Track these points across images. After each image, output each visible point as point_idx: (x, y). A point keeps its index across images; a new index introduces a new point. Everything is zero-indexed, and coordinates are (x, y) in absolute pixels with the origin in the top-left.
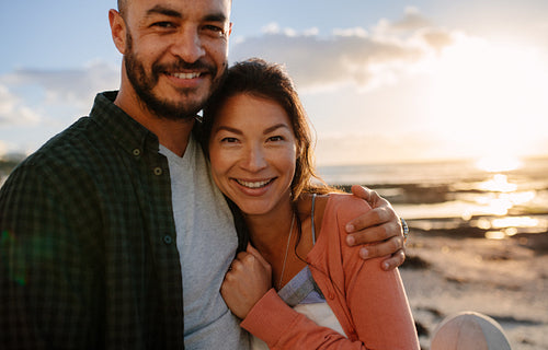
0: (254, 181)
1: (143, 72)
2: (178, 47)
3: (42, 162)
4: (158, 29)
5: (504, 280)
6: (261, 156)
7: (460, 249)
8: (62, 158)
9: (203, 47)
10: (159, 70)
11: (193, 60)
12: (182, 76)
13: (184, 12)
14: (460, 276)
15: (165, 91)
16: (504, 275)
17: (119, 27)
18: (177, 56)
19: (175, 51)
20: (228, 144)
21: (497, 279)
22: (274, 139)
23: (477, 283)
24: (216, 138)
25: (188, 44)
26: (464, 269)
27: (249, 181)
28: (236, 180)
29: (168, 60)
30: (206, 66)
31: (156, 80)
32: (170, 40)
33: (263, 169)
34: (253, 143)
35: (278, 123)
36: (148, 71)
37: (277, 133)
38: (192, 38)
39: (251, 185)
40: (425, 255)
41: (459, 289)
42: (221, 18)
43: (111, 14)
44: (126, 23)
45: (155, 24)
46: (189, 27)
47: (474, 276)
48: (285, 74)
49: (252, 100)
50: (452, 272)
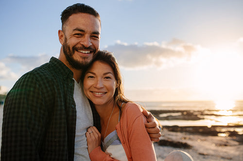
0: (99, 92)
1: (69, 50)
2: (83, 42)
3: (35, 73)
4: (76, 36)
5: (225, 155)
6: (101, 83)
7: (205, 140)
8: (42, 73)
9: (91, 42)
10: (75, 49)
11: (88, 46)
12: (84, 52)
13: (86, 31)
14: (205, 153)
15: (77, 57)
16: (226, 152)
17: (62, 36)
18: (82, 45)
19: (82, 43)
20: (90, 78)
21: (221, 154)
22: (108, 78)
23: (212, 155)
24: (86, 76)
25: (87, 41)
26: (207, 149)
27: (97, 92)
28: (92, 92)
29: (79, 46)
30: (92, 49)
31: (74, 52)
32: (80, 40)
33: (102, 88)
34: (99, 78)
35: (109, 72)
36: (71, 49)
37: (108, 75)
38: (88, 39)
39: (97, 93)
40: (189, 142)
41: (204, 158)
42: (97, 33)
43: (59, 31)
44: (64, 34)
45: (75, 34)
46: (87, 36)
47: (211, 152)
48: (113, 56)
49: (100, 63)
50: (201, 151)
